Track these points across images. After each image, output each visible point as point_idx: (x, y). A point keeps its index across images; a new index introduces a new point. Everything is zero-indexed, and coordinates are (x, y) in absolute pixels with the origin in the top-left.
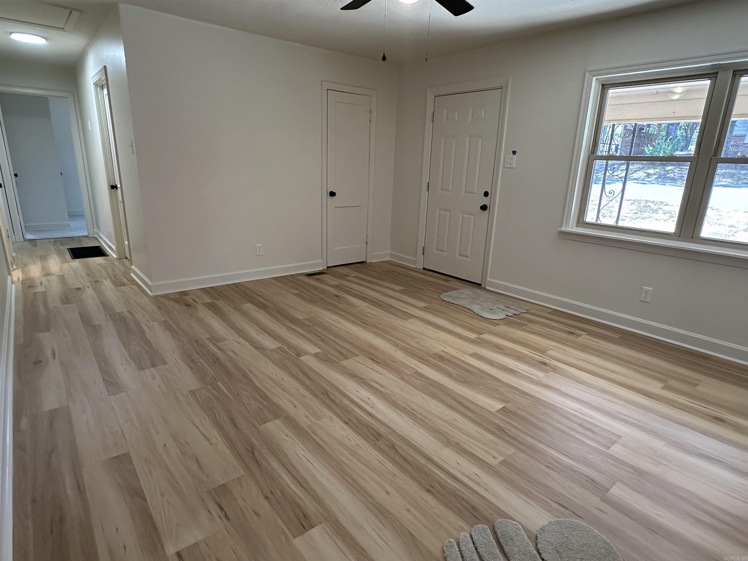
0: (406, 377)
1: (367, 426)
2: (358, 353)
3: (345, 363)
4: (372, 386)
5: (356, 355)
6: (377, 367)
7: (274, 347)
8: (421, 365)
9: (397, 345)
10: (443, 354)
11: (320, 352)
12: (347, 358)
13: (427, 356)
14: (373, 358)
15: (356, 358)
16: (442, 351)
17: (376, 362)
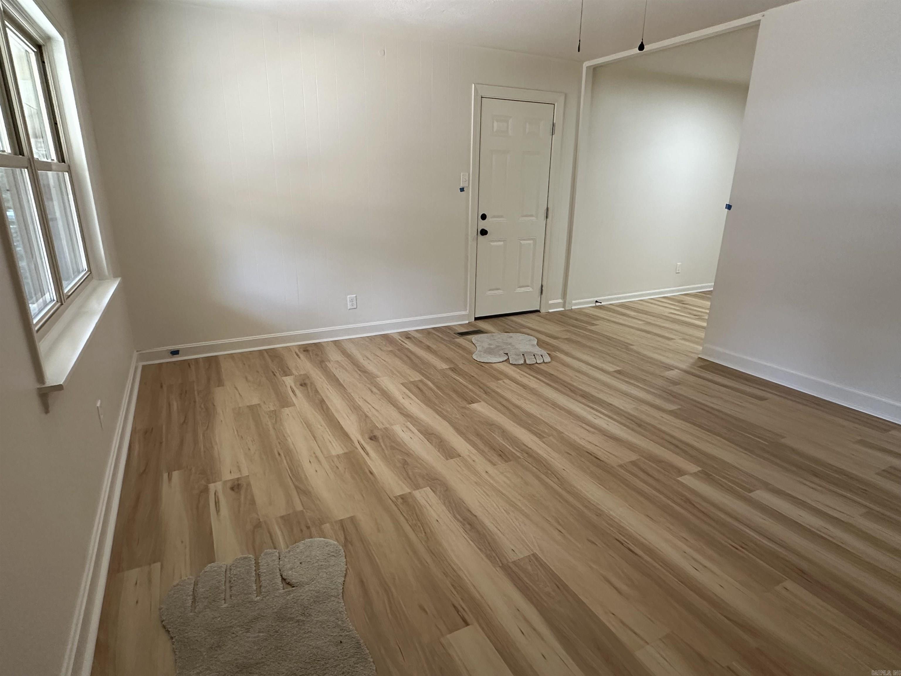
0: (555, 433)
1: (593, 402)
2: (620, 469)
3: (634, 457)
4: (592, 428)
5: (621, 466)
6: (590, 447)
7: (758, 492)
8: (531, 445)
9: (562, 481)
10: (496, 459)
11: (678, 477)
12: (633, 463)
13: (520, 458)
14: (598, 462)
15: (621, 462)
16: (495, 465)
17: (593, 454)
